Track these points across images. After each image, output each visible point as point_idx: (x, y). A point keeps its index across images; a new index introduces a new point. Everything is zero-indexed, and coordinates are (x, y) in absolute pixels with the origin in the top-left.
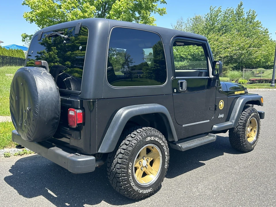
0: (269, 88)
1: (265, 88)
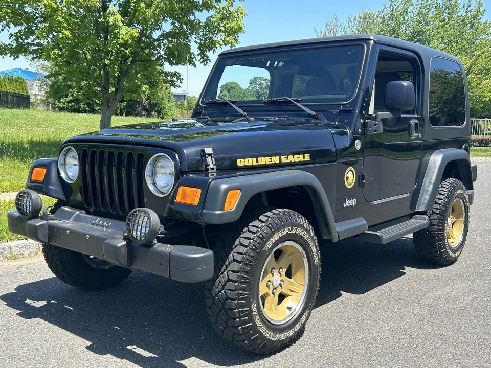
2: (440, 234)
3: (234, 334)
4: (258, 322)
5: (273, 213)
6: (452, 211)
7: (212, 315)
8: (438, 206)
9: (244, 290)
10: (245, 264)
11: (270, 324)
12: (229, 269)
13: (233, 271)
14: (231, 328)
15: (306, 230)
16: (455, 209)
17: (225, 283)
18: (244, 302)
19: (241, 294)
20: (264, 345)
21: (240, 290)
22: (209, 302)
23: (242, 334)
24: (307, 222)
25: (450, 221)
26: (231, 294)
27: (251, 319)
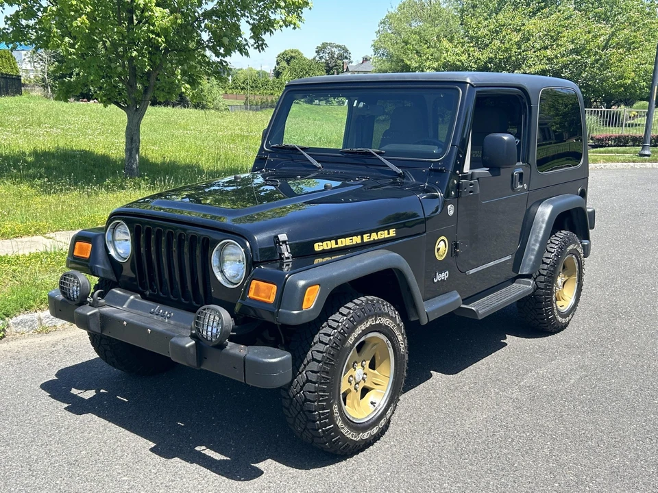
0: (634, 162)
1: (624, 161)
2: (548, 298)
3: (313, 436)
4: (340, 424)
5: (355, 303)
6: (564, 268)
7: (290, 416)
8: (545, 267)
9: (324, 391)
10: (325, 363)
11: (352, 423)
12: (307, 368)
13: (312, 372)
14: (310, 431)
15: (392, 318)
16: (567, 265)
17: (304, 384)
18: (325, 403)
19: (322, 396)
20: (346, 446)
21: (320, 391)
22: (286, 403)
23: (322, 437)
24: (392, 308)
25: (560, 281)
26: (310, 396)
27: (332, 421)
